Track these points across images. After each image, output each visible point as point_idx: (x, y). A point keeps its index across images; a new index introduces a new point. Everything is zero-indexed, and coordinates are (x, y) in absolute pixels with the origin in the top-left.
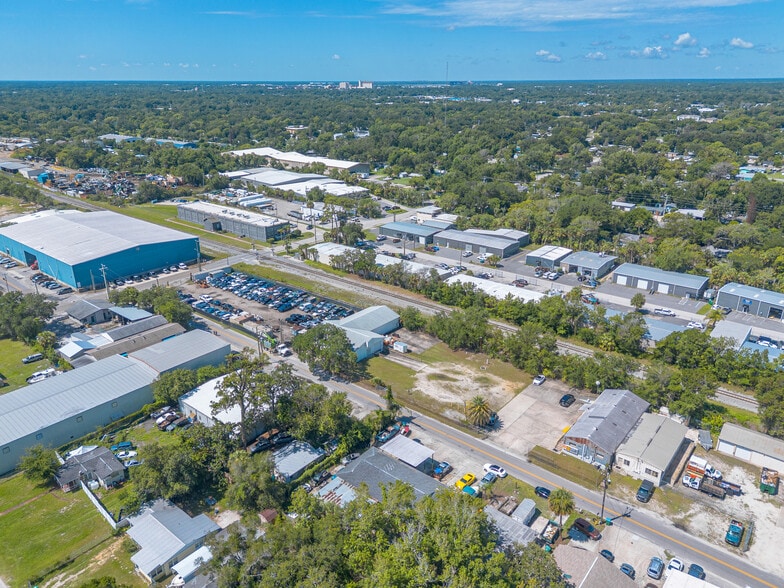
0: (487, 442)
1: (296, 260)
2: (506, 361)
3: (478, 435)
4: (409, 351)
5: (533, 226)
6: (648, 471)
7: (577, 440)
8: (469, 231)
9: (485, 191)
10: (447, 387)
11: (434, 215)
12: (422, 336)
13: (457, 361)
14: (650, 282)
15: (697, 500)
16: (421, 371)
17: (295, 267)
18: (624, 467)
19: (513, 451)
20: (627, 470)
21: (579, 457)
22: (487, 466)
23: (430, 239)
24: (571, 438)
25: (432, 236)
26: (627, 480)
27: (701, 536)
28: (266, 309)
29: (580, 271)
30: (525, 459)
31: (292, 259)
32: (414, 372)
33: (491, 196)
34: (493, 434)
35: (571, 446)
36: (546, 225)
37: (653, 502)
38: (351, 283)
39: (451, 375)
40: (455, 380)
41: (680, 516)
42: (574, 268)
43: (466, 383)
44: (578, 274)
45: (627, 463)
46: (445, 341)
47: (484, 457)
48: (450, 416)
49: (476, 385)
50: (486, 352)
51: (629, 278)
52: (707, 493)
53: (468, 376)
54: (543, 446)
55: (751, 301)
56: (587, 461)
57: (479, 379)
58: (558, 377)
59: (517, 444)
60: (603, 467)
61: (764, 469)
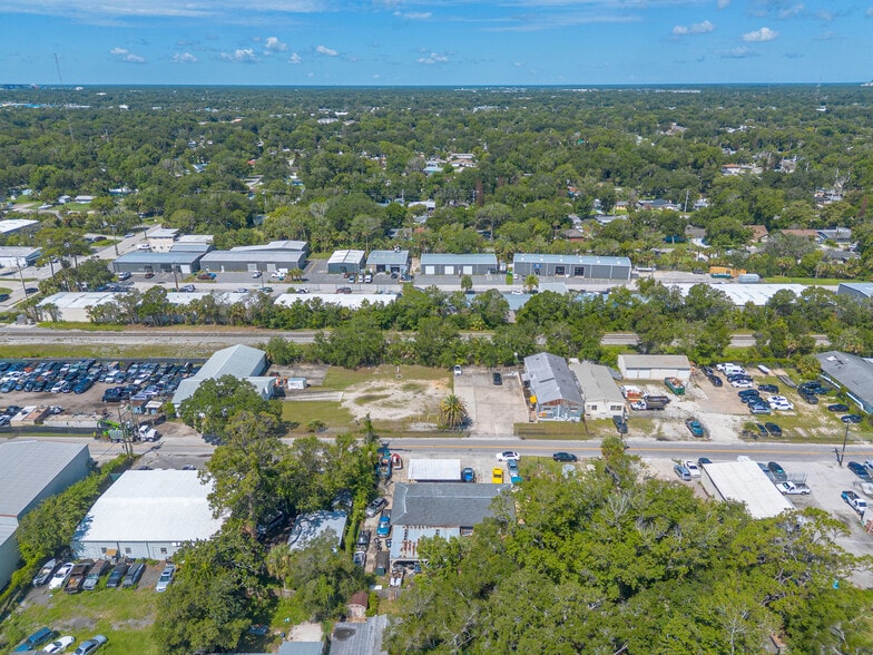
0: (472, 438)
1: (22, 326)
2: (413, 364)
3: (460, 435)
4: (309, 386)
5: (308, 233)
6: (613, 408)
7: (552, 403)
8: (234, 249)
9: (223, 204)
10: (384, 405)
11: (175, 238)
12: (304, 367)
13: (370, 377)
14: (456, 266)
15: (652, 417)
16: (343, 401)
17: (28, 334)
18: (593, 412)
19: (501, 435)
20: (595, 414)
21: (554, 419)
22: (500, 456)
23: (196, 266)
24: (545, 404)
25: (197, 261)
26: (600, 422)
27: (679, 440)
28: (51, 396)
29: (388, 269)
30: (517, 439)
31: (13, 325)
32: (338, 404)
33: (233, 209)
34: (471, 429)
35: (546, 412)
36: (322, 231)
37: (630, 430)
38: (145, 335)
39: (377, 394)
40: (386, 396)
41: (655, 432)
42: (381, 268)
43: (399, 395)
44: (388, 273)
45: (595, 408)
46: (335, 364)
47: (486, 450)
48: (418, 429)
49: (410, 394)
50: (387, 361)
51: (437, 266)
52: (652, 409)
53: (393, 389)
54: (520, 422)
55: (541, 265)
56: (562, 420)
57: (407, 388)
58: (471, 363)
59: (498, 429)
60: (578, 419)
61: (667, 379)
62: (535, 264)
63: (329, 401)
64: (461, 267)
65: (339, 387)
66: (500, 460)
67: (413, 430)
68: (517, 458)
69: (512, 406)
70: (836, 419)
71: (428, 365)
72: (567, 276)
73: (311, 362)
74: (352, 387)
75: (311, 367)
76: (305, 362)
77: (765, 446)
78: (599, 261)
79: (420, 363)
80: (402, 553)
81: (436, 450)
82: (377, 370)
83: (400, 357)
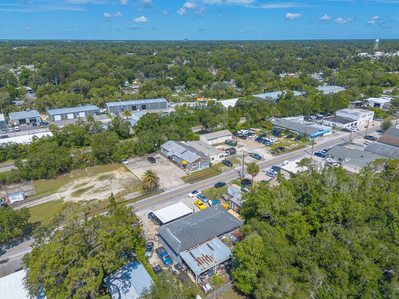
0: (166, 192)
2: (93, 165)
3: (158, 192)
4: (26, 197)
6: (220, 157)
7: (196, 161)
10: (95, 192)
13: (69, 180)
14: (73, 113)
15: (235, 157)
16: (62, 198)
18: (213, 161)
19: (180, 186)
21: (198, 170)
22: (191, 195)
24: (193, 163)
26: (217, 166)
29: (28, 121)
30: (188, 184)
32: (60, 201)
34: (161, 188)
35: (194, 167)
39: (84, 187)
40: (92, 187)
41: (242, 163)
42: (22, 121)
43: (99, 184)
44: (28, 124)
45: (213, 159)
46: (37, 179)
47: (180, 195)
48: (131, 198)
49: (106, 181)
50: (75, 168)
51: (62, 115)
52: (232, 154)
53: (93, 181)
54: (182, 176)
55: (123, 106)
56: (202, 169)
57: (101, 178)
58: (130, 156)
59: (175, 183)
60: (208, 166)
61: (226, 141)
62: (120, 106)
63: (52, 201)
64: (78, 113)
65: (53, 191)
66: (192, 197)
67: (128, 199)
68: (200, 192)
69: (171, 170)
70: (293, 141)
71: (105, 163)
72: (138, 110)
73: (15, 182)
74: (62, 189)
75: (18, 185)
76: (10, 183)
77: (283, 156)
78: (152, 101)
79: (98, 164)
80: (201, 267)
81: (152, 205)
82: (71, 175)
83: (83, 163)
